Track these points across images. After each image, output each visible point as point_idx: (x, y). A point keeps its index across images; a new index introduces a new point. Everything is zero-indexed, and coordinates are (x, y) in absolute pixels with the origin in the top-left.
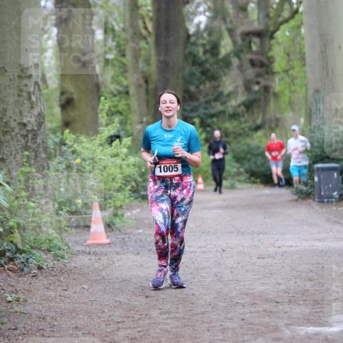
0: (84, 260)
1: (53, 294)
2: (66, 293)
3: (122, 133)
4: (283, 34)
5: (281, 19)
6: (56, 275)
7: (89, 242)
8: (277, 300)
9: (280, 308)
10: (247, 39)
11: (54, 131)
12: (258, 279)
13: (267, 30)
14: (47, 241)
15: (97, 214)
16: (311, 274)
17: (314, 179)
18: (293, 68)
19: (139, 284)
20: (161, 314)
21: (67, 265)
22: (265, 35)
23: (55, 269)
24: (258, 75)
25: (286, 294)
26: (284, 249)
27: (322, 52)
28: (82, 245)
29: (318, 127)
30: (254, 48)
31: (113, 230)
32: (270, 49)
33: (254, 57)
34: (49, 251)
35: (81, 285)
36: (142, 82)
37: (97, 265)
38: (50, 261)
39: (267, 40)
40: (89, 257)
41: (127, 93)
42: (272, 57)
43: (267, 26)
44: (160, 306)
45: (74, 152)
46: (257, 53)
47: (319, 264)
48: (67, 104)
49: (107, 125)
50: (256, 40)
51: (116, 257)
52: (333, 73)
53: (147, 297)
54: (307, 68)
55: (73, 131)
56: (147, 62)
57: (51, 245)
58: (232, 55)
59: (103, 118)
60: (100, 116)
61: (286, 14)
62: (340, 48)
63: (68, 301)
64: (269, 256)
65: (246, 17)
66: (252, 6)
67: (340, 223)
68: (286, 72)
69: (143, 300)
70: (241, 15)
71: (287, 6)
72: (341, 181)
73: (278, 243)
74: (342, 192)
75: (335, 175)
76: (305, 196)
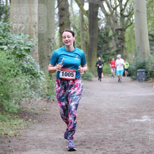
4: (128, 30)
5: (127, 25)
8: (126, 111)
9: (127, 113)
10: (117, 31)
12: (120, 105)
13: (123, 28)
16: (137, 103)
17: (137, 74)
18: (131, 40)
19: (84, 106)
20: (91, 115)
22: (122, 30)
24: (120, 42)
25: (129, 109)
26: (128, 96)
27: (140, 35)
29: (139, 58)
30: (119, 34)
32: (124, 34)
33: (119, 37)
39: (123, 32)
41: (80, 47)
42: (125, 37)
44: (90, 113)
46: (120, 35)
47: (139, 100)
50: (120, 32)
52: (143, 42)
54: (136, 40)
56: (87, 37)
58: (112, 36)
61: (129, 24)
62: (145, 34)
64: (124, 98)
65: (117, 24)
66: (119, 21)
67: (145, 88)
68: (129, 41)
69: (85, 111)
70: (115, 24)
71: (129, 21)
72: (145, 75)
73: (126, 94)
74: (146, 78)
75: (144, 73)
76: (134, 79)
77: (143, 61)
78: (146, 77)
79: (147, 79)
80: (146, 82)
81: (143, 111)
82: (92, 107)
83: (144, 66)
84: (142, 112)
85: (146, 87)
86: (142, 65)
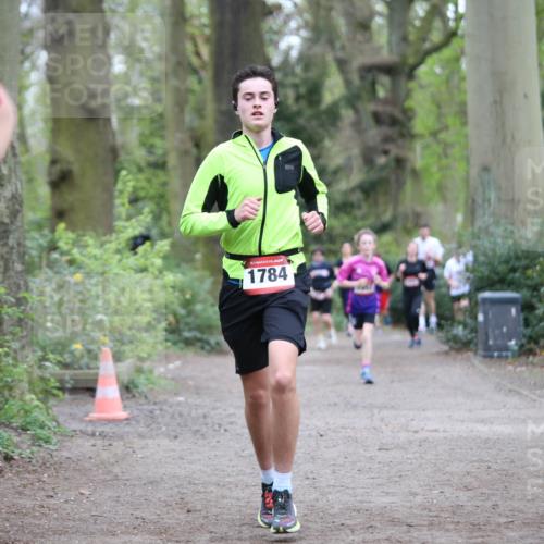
0: (84, 446)
1: (29, 504)
2: (52, 501)
3: (154, 232)
4: (431, 71)
5: (427, 45)
6: (35, 471)
7: (94, 415)
8: (409, 521)
9: (415, 534)
10: (369, 77)
11: (39, 226)
12: (379, 485)
13: (404, 62)
14: (22, 412)
15: (107, 369)
16: (469, 479)
17: (476, 318)
18: (446, 128)
19: (176, 490)
20: (212, 540)
21: (55, 453)
22: (400, 72)
23: (34, 461)
24: (387, 139)
25: (426, 512)
26: (423, 435)
27: (495, 102)
28: (82, 421)
29: (487, 230)
30: (381, 93)
31: (134, 396)
32: (408, 94)
33: (380, 108)
34: (25, 429)
35: (77, 488)
36: (189, 145)
37: (105, 455)
38: (25, 446)
39: (402, 80)
40: (92, 441)
42: (411, 110)
43: (404, 57)
44: (211, 528)
45: (71, 262)
46: (385, 102)
47: (482, 461)
48: (61, 180)
49: (129, 218)
50: (385, 80)
51: (138, 443)
52: (513, 138)
53: (189, 511)
54: (469, 129)
55: (71, 227)
56: (200, 112)
57: (28, 420)
58: (342, 104)
59: (121, 206)
60: (117, 202)
61: (436, 37)
62: (526, 96)
63: (55, 515)
64: (398, 447)
65: (369, 40)
66: (379, 21)
67: (519, 393)
68: (434, 134)
69: (183, 516)
70: (359, 37)
71: (437, 23)
72: (522, 322)
73: (414, 425)
74: (524, 341)
75: (513, 311)
76: (461, 346)
77: (511, 242)
78: (528, 331)
79: (532, 345)
80: (523, 358)
81: (503, 520)
82: (224, 497)
83: (514, 270)
84: (499, 525)
85: (525, 392)
86: (502, 268)
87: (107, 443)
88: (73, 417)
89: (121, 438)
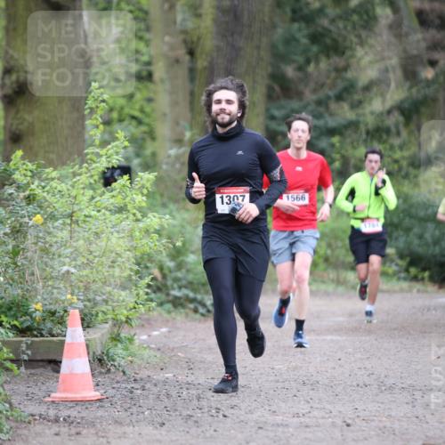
0: (44, 435)
3: (135, 163)
7: (56, 395)
15: (75, 335)
28: (41, 402)
31: (108, 371)
33: (426, 6)
36: (182, 53)
40: (55, 429)
45: (30, 199)
48: (17, 94)
49: (104, 144)
51: (114, 431)
55: (30, 155)
59: (94, 131)
60: (89, 123)
87: (73, 431)
88: (30, 397)
89: (93, 424)
